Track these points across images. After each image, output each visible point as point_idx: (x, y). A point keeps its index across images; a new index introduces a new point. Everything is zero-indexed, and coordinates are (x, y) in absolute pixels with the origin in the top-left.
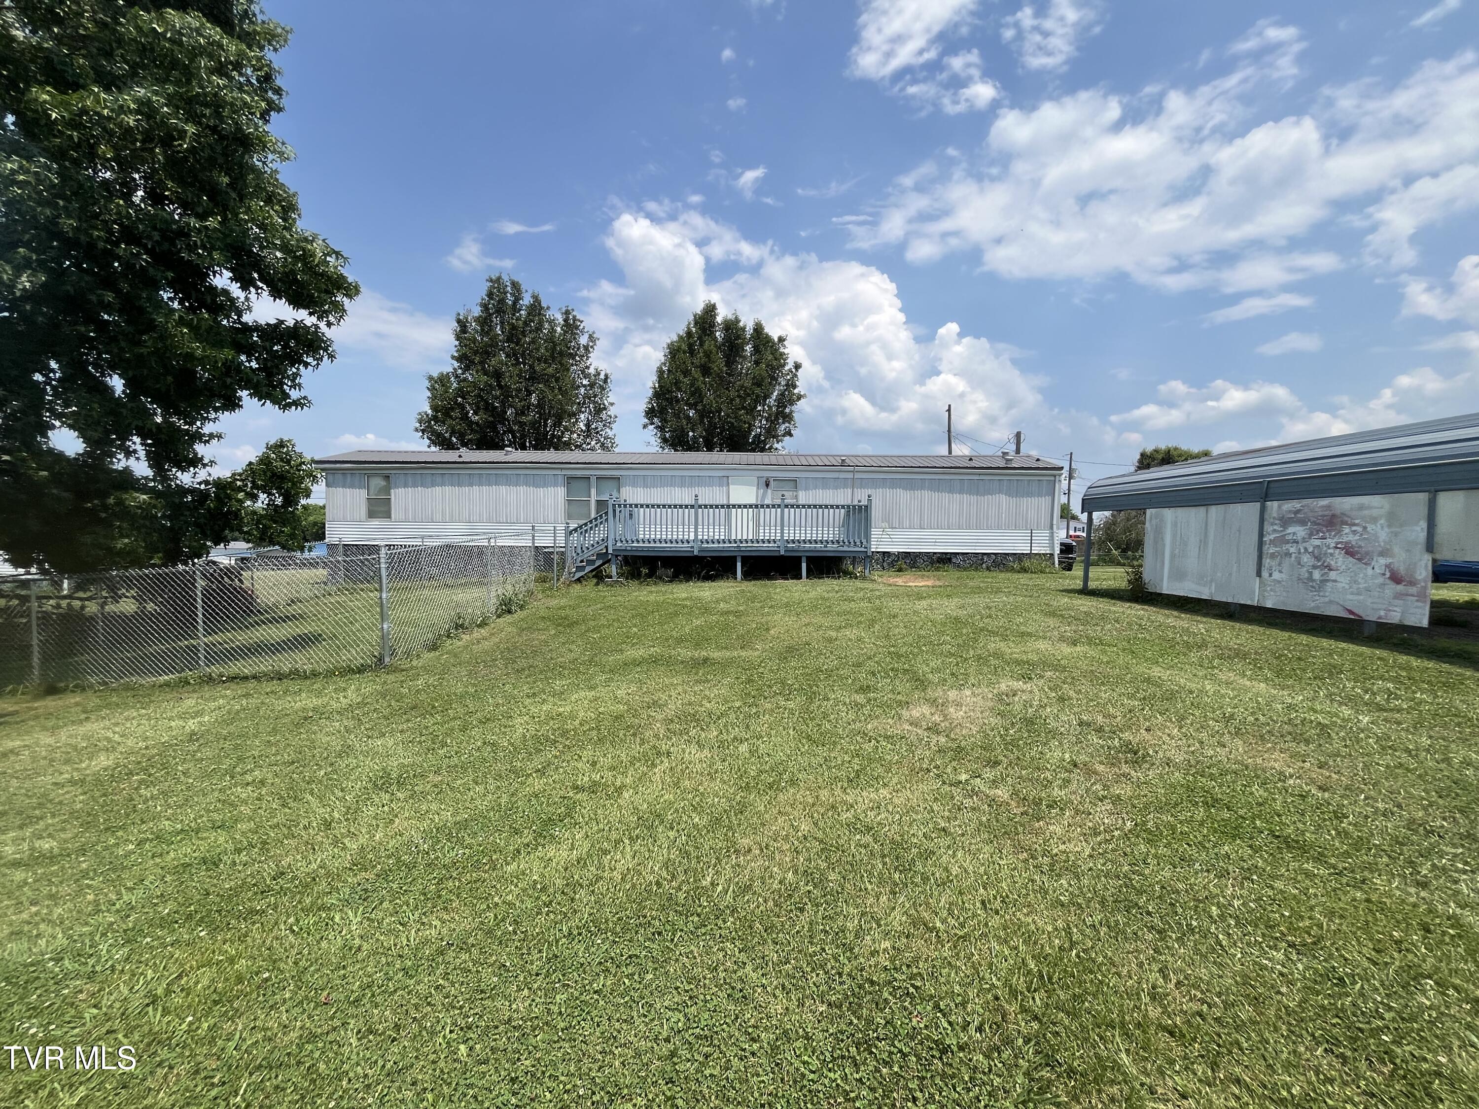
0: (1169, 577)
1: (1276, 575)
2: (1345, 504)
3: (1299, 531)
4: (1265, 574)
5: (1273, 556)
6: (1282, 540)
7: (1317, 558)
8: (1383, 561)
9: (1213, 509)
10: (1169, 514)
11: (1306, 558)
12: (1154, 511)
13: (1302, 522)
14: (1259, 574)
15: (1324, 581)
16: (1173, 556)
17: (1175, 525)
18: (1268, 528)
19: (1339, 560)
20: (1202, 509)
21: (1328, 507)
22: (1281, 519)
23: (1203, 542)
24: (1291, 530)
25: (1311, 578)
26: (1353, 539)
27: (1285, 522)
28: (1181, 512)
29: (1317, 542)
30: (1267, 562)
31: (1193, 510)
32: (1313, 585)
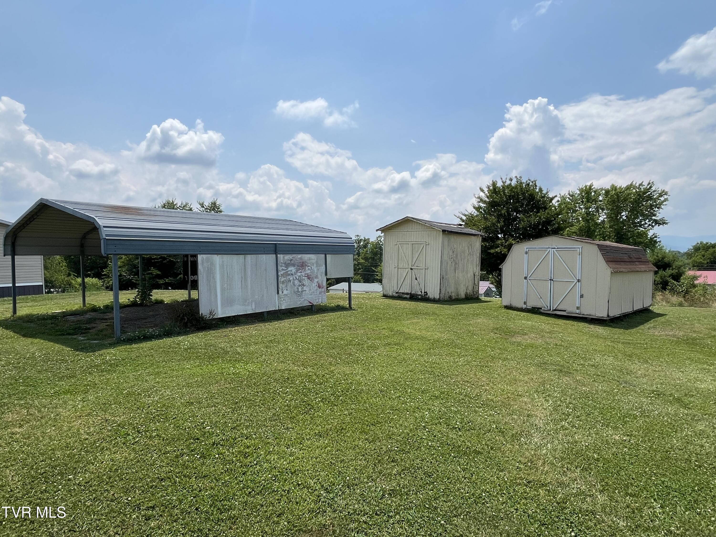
0: (222, 305)
1: (285, 292)
2: (306, 257)
3: (292, 269)
4: (280, 292)
5: (283, 283)
6: (287, 274)
7: (300, 282)
8: (316, 280)
9: (249, 257)
10: (217, 259)
11: (296, 282)
12: (205, 256)
13: (294, 265)
14: (278, 293)
15: (302, 291)
16: (223, 290)
17: (222, 266)
18: (280, 268)
19: (306, 282)
20: (242, 257)
21: (301, 258)
22: (285, 264)
23: (244, 278)
24: (290, 269)
25: (298, 291)
26: (308, 272)
27: (287, 265)
28: (226, 258)
29: (299, 274)
30: (281, 285)
31: (235, 257)
32: (299, 294)
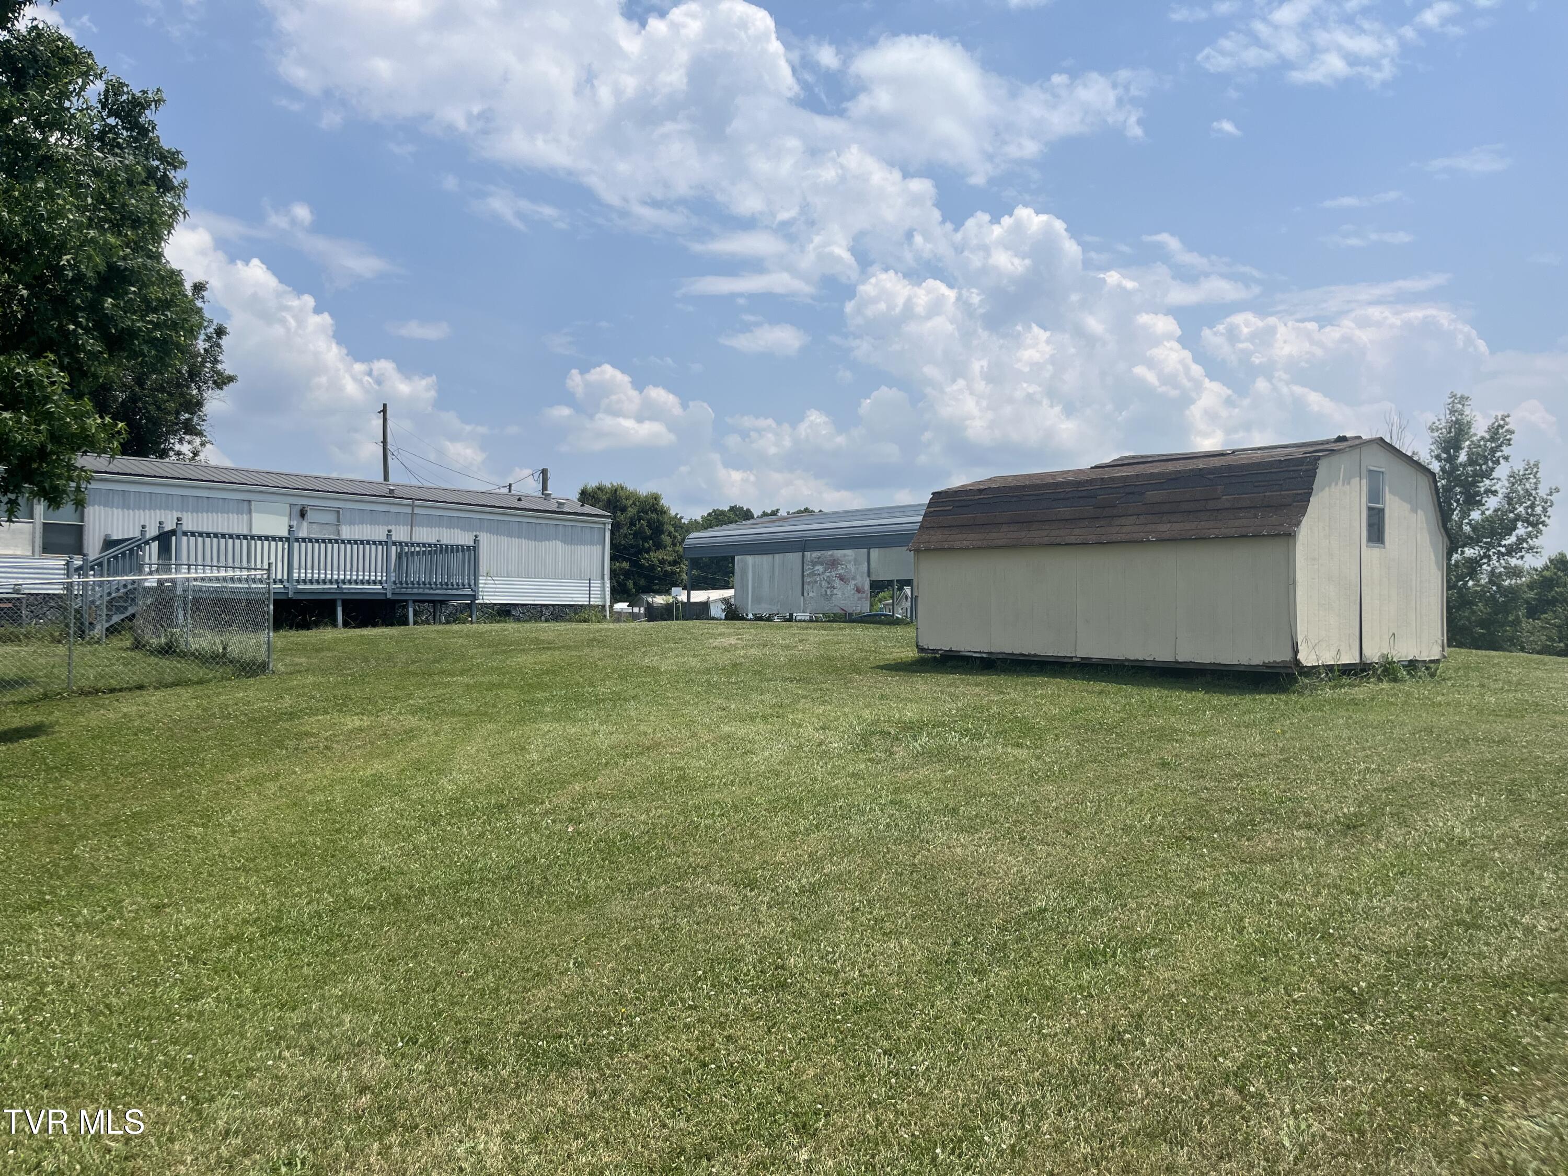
0: (752, 602)
1: (811, 594)
2: (839, 553)
3: (820, 568)
4: (805, 594)
5: (809, 583)
6: (813, 574)
7: (829, 583)
8: (854, 582)
9: (777, 556)
10: (750, 559)
11: (824, 584)
12: (740, 557)
13: (822, 565)
14: (803, 595)
15: (832, 595)
16: (753, 588)
17: (754, 566)
18: (806, 567)
19: (837, 583)
20: (771, 556)
21: (831, 555)
22: (812, 562)
23: (772, 577)
24: (817, 568)
25: (826, 594)
26: (841, 571)
27: (814, 564)
28: (758, 559)
29: (828, 574)
30: (806, 587)
31: (765, 557)
32: (827, 598)
